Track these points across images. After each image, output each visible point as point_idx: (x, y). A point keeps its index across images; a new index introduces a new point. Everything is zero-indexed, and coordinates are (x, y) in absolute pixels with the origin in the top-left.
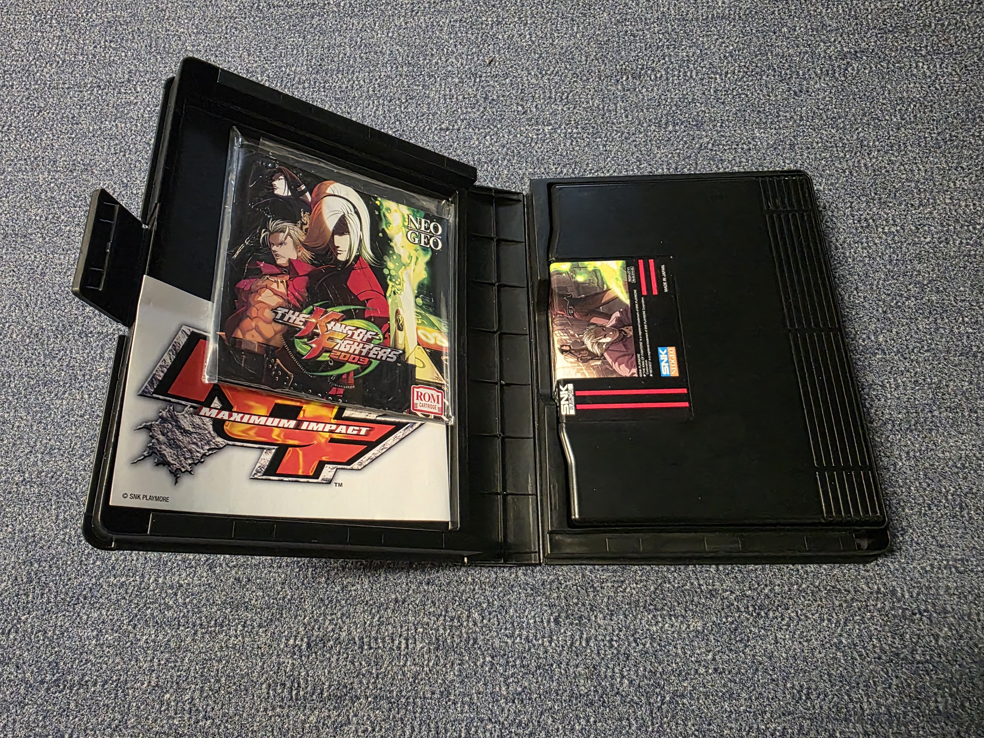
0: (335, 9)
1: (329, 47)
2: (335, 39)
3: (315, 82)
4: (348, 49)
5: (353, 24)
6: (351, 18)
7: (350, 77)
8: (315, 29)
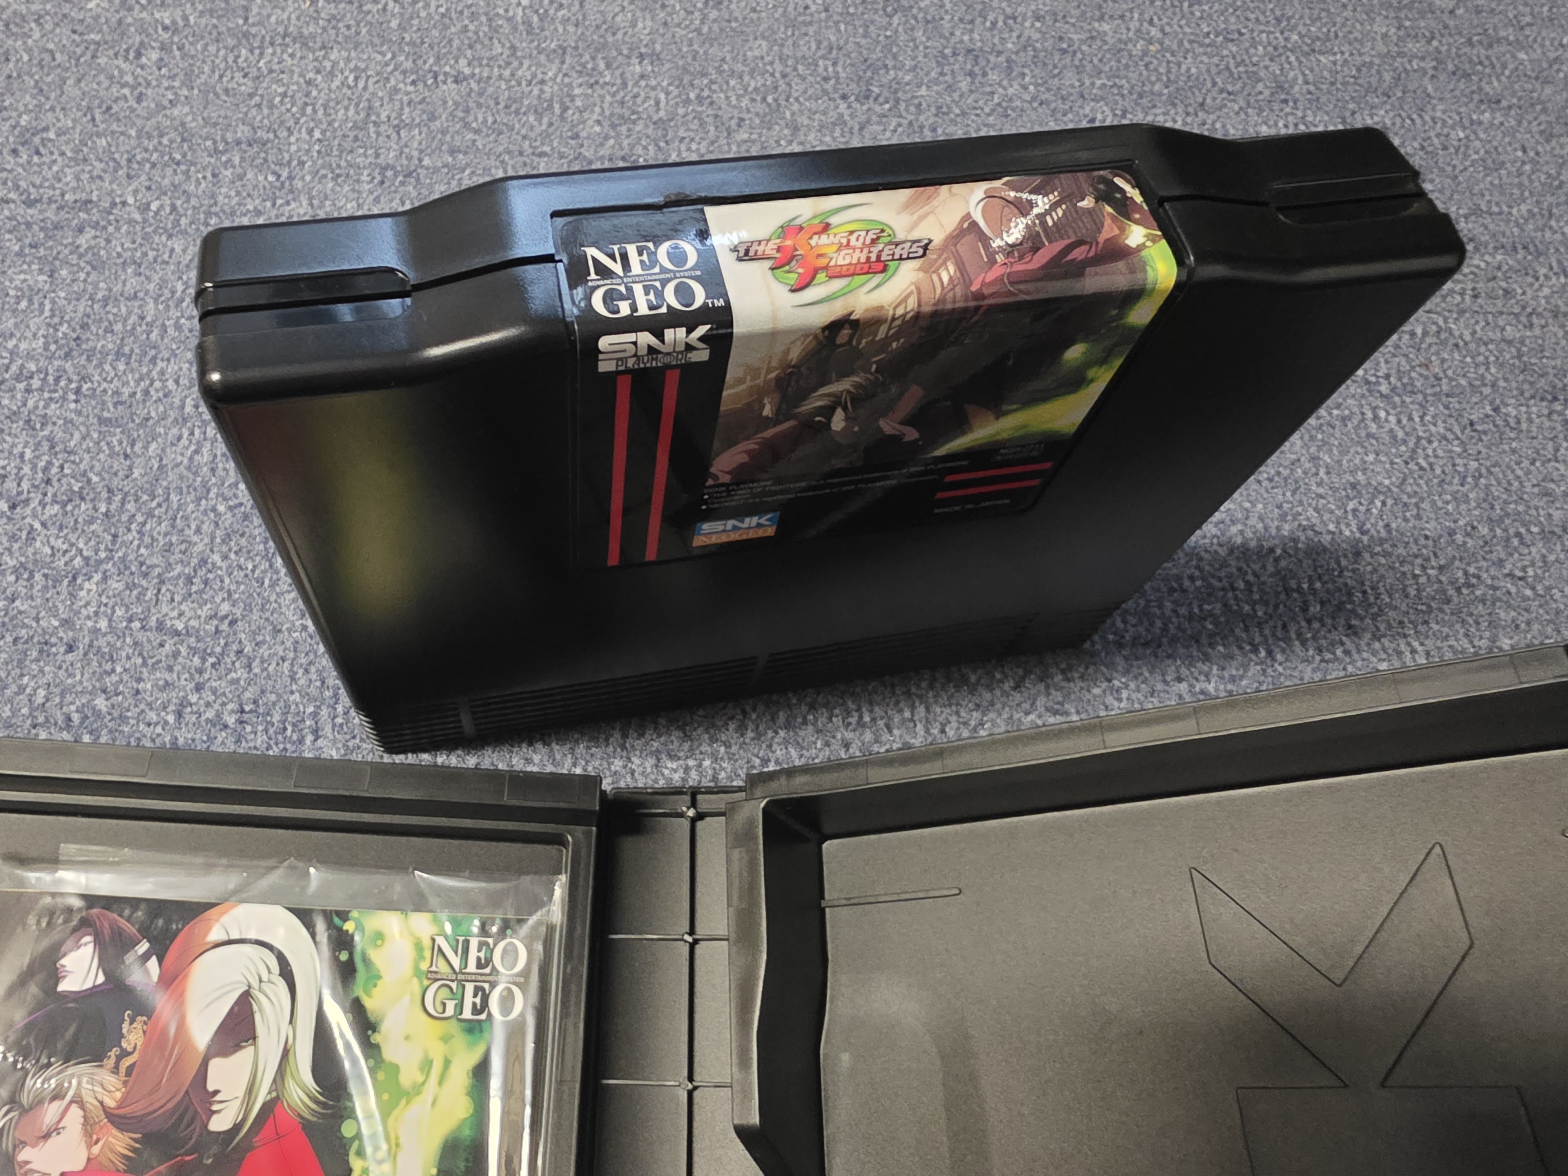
0: (137, 216)
1: (105, 301)
2: (124, 284)
3: (57, 380)
4: (151, 305)
5: (172, 250)
6: (170, 237)
7: (145, 370)
8: (81, 256)
